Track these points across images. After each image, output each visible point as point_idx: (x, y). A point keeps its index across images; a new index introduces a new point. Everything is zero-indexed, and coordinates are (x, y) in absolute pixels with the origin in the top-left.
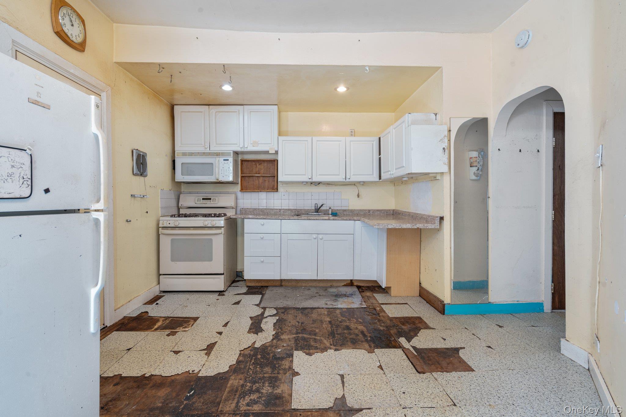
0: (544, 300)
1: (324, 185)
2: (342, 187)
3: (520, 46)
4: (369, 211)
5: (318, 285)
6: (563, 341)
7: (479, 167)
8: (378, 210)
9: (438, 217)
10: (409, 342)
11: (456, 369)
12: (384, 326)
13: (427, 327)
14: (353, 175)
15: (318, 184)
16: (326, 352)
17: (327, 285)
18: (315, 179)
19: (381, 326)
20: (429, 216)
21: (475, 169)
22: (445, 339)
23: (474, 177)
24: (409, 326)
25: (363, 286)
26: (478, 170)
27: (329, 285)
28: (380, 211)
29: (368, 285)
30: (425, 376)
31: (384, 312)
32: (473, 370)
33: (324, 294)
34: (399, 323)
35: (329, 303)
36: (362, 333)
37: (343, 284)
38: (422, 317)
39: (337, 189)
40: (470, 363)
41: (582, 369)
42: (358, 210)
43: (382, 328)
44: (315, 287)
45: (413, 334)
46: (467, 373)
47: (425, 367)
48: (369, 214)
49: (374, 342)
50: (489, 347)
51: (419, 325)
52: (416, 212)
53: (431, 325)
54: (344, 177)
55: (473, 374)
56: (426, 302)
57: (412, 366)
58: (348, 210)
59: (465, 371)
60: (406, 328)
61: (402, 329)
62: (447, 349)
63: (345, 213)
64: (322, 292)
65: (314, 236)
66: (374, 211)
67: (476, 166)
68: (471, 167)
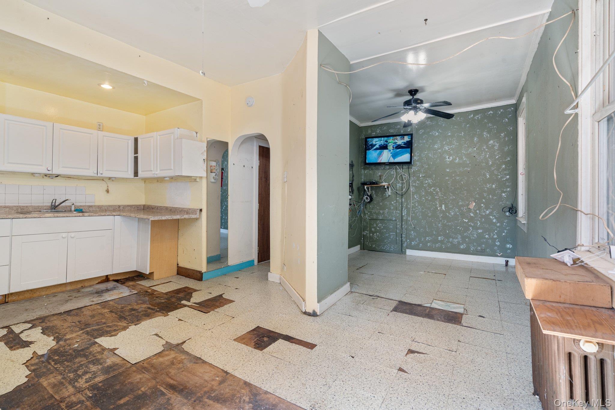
0: (254, 258)
1: (62, 178)
2: (86, 181)
3: (249, 105)
4: (119, 206)
5: (64, 289)
6: (269, 273)
7: (216, 173)
8: (128, 206)
9: (198, 209)
10: (190, 302)
11: (226, 304)
12: (164, 300)
13: (196, 291)
14: (106, 170)
15: (56, 177)
16: (128, 329)
17: (77, 287)
18: (56, 172)
19: (161, 300)
20: (190, 209)
21: (214, 174)
22: (211, 293)
23: (213, 180)
24: (182, 294)
25: (120, 279)
26: (216, 175)
27: (79, 286)
28: (131, 206)
29: (125, 277)
30: (211, 313)
31: (156, 291)
32: (234, 301)
33: (80, 295)
34: (174, 294)
35: (94, 300)
36: (149, 308)
37: (97, 282)
38: (188, 286)
39: (82, 184)
40: (231, 299)
41: (278, 284)
42: (106, 206)
43: (163, 301)
44: (63, 292)
45: (189, 297)
46: (232, 303)
47: (208, 309)
48: (119, 209)
49: (164, 310)
50: (237, 289)
51: (189, 291)
52: (173, 206)
53: (197, 289)
54: (96, 172)
55: (235, 303)
56: (185, 277)
57: (200, 312)
58: (95, 206)
59: (230, 303)
60: (181, 295)
61: (179, 297)
62: (215, 297)
63: (91, 209)
64: (75, 294)
65: (64, 235)
66: (125, 207)
67: (215, 173)
68: (211, 172)
